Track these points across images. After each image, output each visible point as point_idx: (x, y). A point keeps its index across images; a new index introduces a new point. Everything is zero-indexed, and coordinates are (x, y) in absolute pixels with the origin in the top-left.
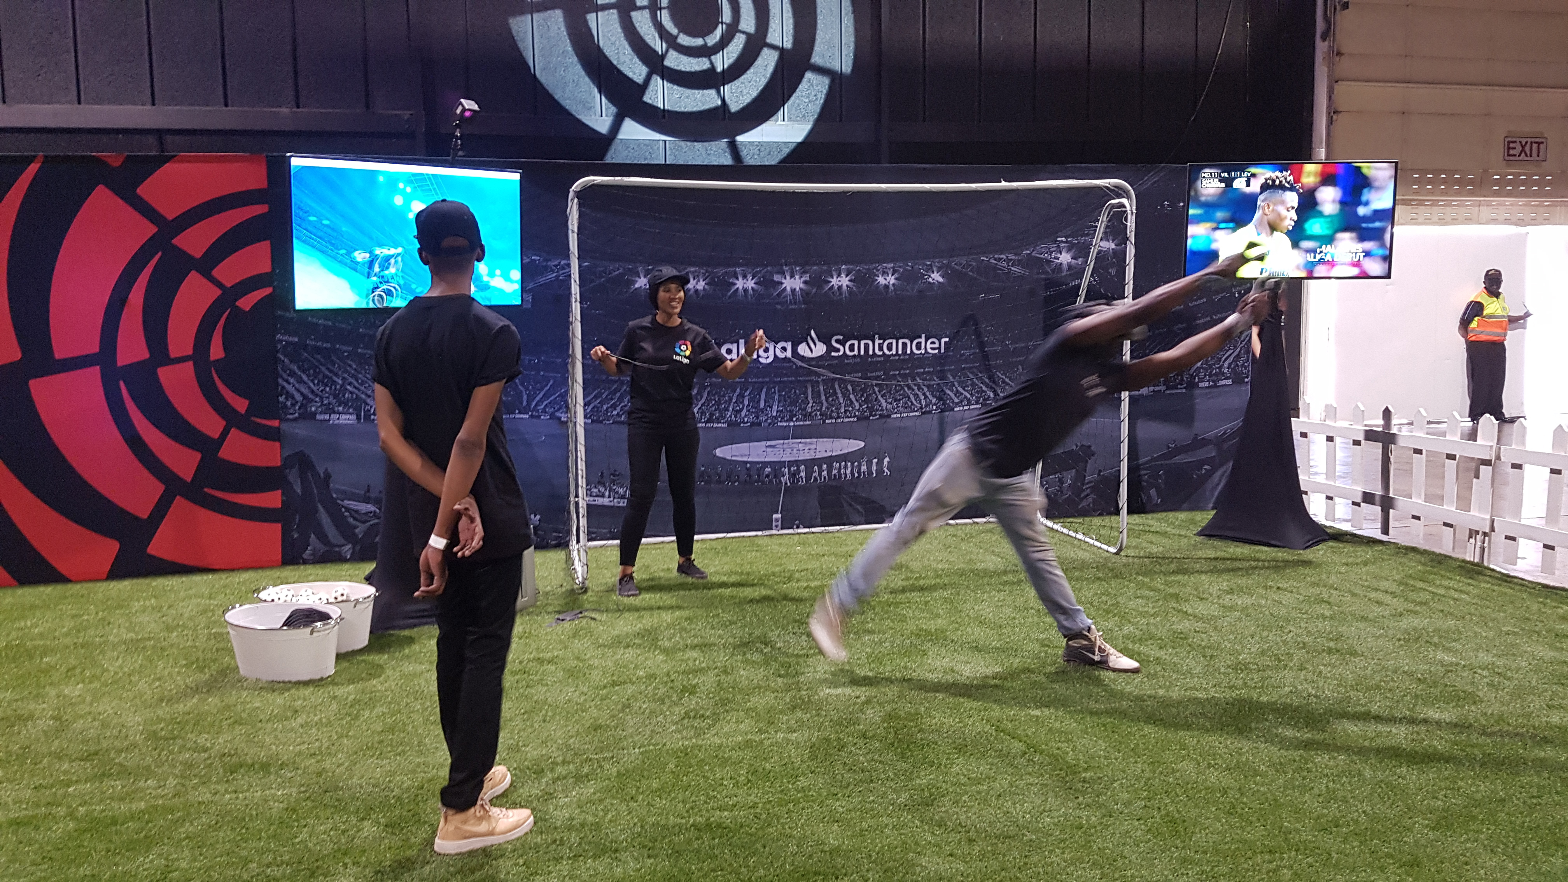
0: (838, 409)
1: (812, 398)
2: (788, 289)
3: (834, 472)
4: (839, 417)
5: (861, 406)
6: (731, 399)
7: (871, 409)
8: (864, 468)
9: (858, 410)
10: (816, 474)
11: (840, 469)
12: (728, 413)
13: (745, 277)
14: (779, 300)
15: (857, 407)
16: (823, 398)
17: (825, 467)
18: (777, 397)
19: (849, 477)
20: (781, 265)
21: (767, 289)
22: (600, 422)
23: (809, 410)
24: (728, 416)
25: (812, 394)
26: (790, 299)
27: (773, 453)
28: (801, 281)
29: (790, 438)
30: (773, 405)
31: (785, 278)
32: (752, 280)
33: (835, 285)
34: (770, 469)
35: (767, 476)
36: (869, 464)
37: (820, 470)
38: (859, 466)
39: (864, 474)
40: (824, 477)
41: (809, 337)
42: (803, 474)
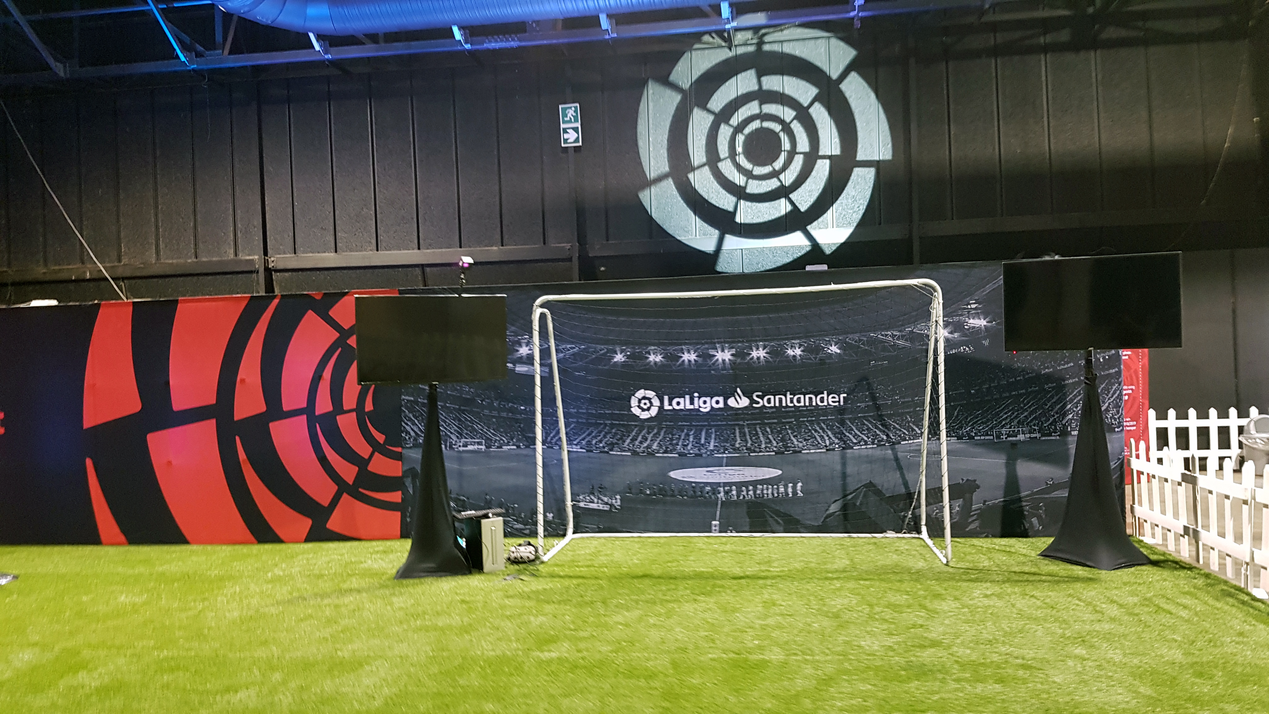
0: (760, 445)
1: (740, 437)
2: (720, 360)
3: (758, 492)
4: (761, 452)
5: (777, 444)
6: (680, 438)
7: (786, 446)
8: (782, 490)
10: (744, 493)
11: (762, 490)
12: (679, 447)
13: (689, 352)
14: (713, 367)
15: (775, 444)
16: (748, 437)
17: (751, 488)
18: (713, 436)
19: (770, 496)
20: (715, 343)
21: (705, 360)
22: (592, 451)
23: (737, 446)
24: (678, 449)
25: (739, 434)
26: (722, 367)
27: (712, 476)
28: (729, 354)
29: (724, 466)
30: (710, 441)
31: (718, 352)
32: (694, 354)
33: (755, 356)
34: (709, 488)
35: (708, 493)
36: (786, 487)
37: (748, 491)
38: (778, 489)
39: (782, 495)
40: (751, 496)
41: (736, 393)
42: (734, 492)
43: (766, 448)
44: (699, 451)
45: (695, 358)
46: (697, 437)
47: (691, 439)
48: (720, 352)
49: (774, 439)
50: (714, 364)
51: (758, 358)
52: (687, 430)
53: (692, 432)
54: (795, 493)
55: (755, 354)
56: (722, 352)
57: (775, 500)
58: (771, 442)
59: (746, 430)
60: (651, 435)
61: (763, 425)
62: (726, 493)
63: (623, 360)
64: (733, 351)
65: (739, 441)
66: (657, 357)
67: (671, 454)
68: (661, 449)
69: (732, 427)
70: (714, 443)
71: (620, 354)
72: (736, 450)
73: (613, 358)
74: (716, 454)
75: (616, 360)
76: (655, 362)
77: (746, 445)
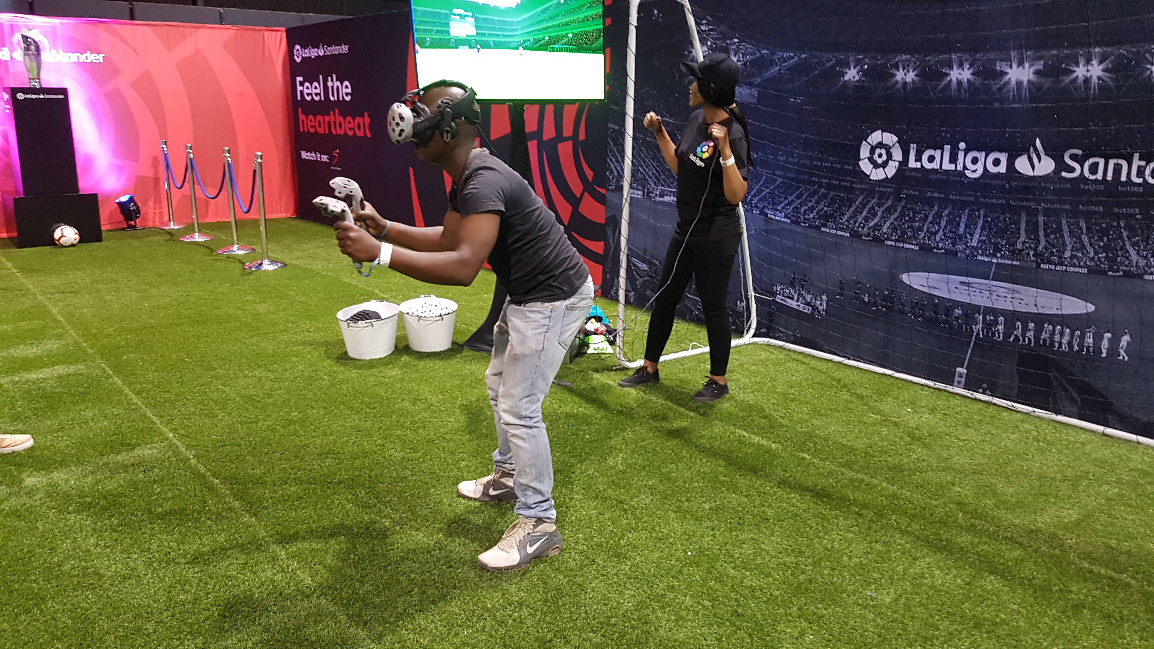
0: (1061, 253)
1: (1027, 231)
2: (1013, 81)
3: (1044, 336)
4: (1061, 264)
5: (1096, 253)
6: (926, 218)
7: (1112, 261)
8: (1089, 340)
9: (1092, 259)
10: (1019, 332)
12: (922, 235)
13: (961, 66)
14: (999, 97)
15: (1092, 255)
16: (1041, 233)
18: (980, 223)
19: (1065, 347)
20: (1008, 49)
21: (986, 81)
22: (799, 224)
23: (1019, 246)
24: (921, 237)
25: (1026, 226)
26: (1013, 95)
27: (967, 292)
28: (1032, 70)
29: (991, 278)
30: (974, 232)
31: (1011, 67)
32: (969, 69)
33: (1080, 76)
34: (960, 312)
35: (957, 318)
36: (1098, 338)
37: (1025, 329)
38: (1082, 337)
39: (1088, 350)
40: (1030, 339)
41: (1032, 148)
42: (1001, 328)
43: (1072, 257)
44: (954, 246)
45: (970, 77)
46: (953, 222)
47: (943, 224)
48: (1014, 66)
49: (1091, 245)
50: (1000, 89)
51: (1087, 80)
52: (939, 207)
53: (946, 212)
54: (1113, 350)
55: (1081, 71)
56: (1018, 67)
58: (1083, 246)
59: (1041, 219)
60: (882, 209)
61: (1075, 214)
62: (989, 326)
63: (857, 78)
64: (1040, 65)
65: (1023, 237)
66: (908, 74)
67: (909, 244)
68: (894, 234)
69: (1015, 211)
70: (980, 236)
71: (855, 68)
72: (1015, 253)
73: (843, 74)
74: (981, 255)
75: (846, 78)
76: (905, 84)
77: (1037, 247)
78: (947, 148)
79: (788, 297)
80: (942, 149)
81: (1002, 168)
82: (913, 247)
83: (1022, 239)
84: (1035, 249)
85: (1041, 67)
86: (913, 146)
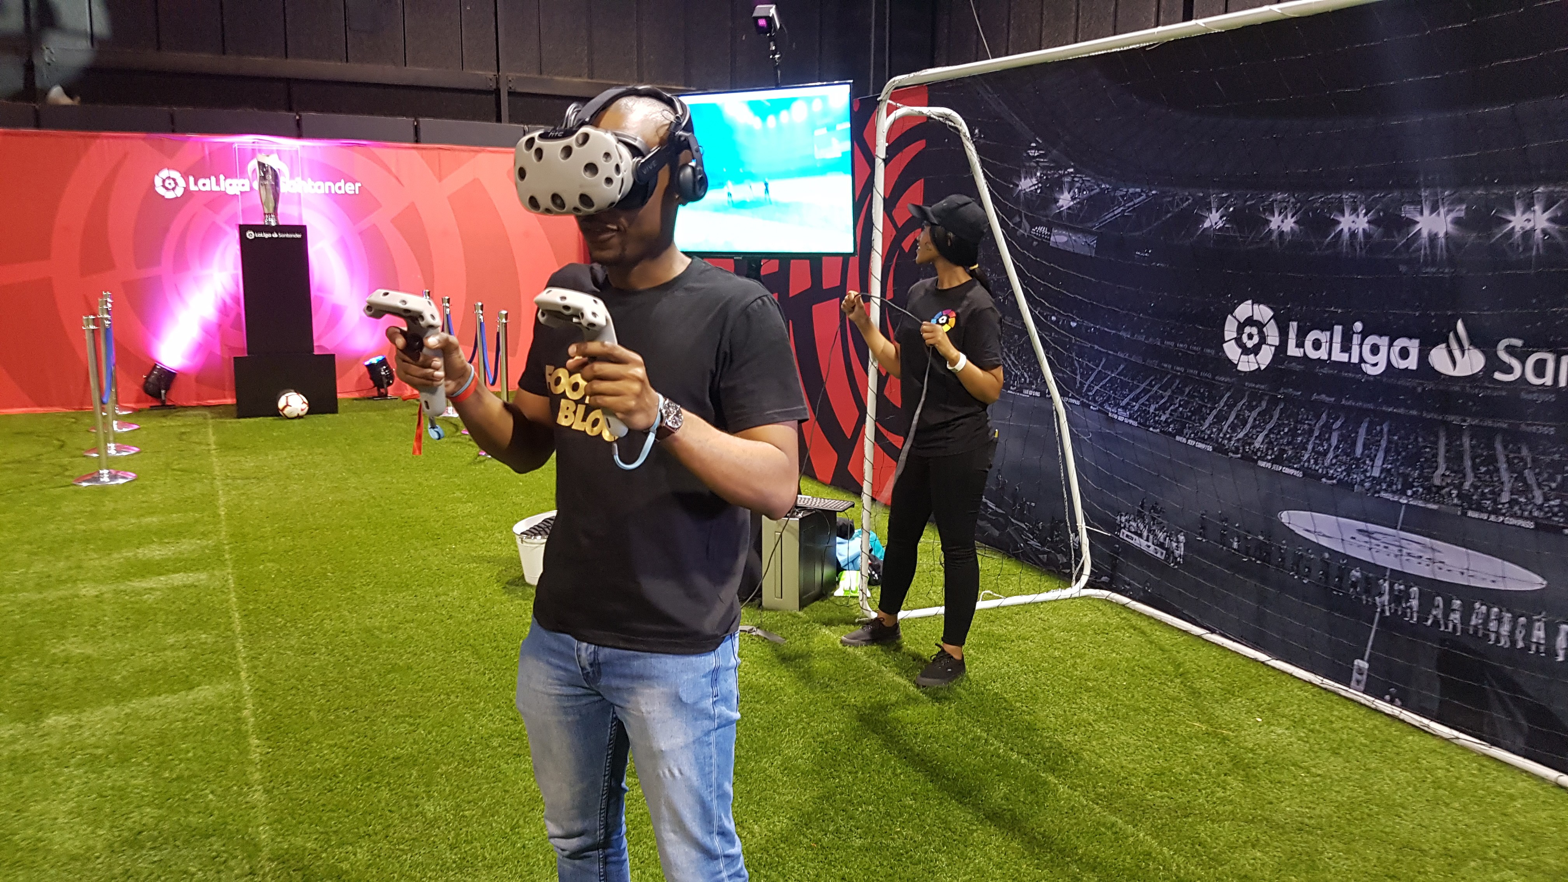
0: (1496, 495)
1: (1448, 460)
2: (1425, 233)
3: (1474, 621)
4: (1496, 512)
5: (1547, 499)
6: (1311, 431)
8: (1539, 634)
9: (1540, 508)
10: (1438, 613)
11: (1487, 618)
12: (1306, 454)
13: (1354, 210)
14: (1405, 256)
15: (1539, 501)
16: (1468, 463)
17: (1457, 603)
18: (1384, 443)
19: (1504, 642)
20: (1417, 187)
21: (1388, 233)
22: (1147, 428)
24: (1305, 458)
25: (1447, 451)
26: (1425, 255)
27: (1368, 545)
28: (1450, 218)
29: (1399, 527)
30: (1375, 456)
31: (1422, 213)
32: (1366, 214)
33: (1517, 229)
34: (1358, 574)
35: (1354, 585)
36: (1552, 631)
38: (1529, 628)
39: (1538, 651)
40: (1455, 626)
41: (1451, 335)
42: (1415, 603)
43: (1512, 502)
44: (1348, 475)
45: (1366, 226)
46: (1348, 440)
47: (1334, 441)
48: (1426, 212)
49: (1540, 486)
50: (1407, 245)
51: (1527, 234)
52: (1329, 415)
53: (1338, 423)
55: (1518, 221)
56: (1432, 212)
57: (1513, 654)
58: (1528, 488)
59: (1466, 442)
60: (1254, 414)
61: (1513, 438)
62: (1398, 598)
63: (1220, 224)
64: (1460, 211)
65: (1442, 467)
66: (1285, 221)
67: (1289, 467)
68: (1270, 452)
69: (1431, 428)
70: (1383, 464)
71: (1217, 211)
72: (1432, 492)
73: (1202, 219)
74: (1386, 491)
75: (1207, 224)
76: (1281, 233)
77: (1462, 484)
78: (1338, 329)
79: (1135, 533)
80: (1331, 330)
81: (1412, 363)
82: (1296, 473)
83: (1441, 470)
84: (1459, 487)
85: (1462, 214)
86: (1294, 325)
